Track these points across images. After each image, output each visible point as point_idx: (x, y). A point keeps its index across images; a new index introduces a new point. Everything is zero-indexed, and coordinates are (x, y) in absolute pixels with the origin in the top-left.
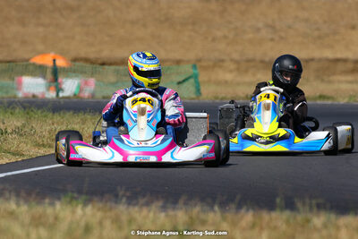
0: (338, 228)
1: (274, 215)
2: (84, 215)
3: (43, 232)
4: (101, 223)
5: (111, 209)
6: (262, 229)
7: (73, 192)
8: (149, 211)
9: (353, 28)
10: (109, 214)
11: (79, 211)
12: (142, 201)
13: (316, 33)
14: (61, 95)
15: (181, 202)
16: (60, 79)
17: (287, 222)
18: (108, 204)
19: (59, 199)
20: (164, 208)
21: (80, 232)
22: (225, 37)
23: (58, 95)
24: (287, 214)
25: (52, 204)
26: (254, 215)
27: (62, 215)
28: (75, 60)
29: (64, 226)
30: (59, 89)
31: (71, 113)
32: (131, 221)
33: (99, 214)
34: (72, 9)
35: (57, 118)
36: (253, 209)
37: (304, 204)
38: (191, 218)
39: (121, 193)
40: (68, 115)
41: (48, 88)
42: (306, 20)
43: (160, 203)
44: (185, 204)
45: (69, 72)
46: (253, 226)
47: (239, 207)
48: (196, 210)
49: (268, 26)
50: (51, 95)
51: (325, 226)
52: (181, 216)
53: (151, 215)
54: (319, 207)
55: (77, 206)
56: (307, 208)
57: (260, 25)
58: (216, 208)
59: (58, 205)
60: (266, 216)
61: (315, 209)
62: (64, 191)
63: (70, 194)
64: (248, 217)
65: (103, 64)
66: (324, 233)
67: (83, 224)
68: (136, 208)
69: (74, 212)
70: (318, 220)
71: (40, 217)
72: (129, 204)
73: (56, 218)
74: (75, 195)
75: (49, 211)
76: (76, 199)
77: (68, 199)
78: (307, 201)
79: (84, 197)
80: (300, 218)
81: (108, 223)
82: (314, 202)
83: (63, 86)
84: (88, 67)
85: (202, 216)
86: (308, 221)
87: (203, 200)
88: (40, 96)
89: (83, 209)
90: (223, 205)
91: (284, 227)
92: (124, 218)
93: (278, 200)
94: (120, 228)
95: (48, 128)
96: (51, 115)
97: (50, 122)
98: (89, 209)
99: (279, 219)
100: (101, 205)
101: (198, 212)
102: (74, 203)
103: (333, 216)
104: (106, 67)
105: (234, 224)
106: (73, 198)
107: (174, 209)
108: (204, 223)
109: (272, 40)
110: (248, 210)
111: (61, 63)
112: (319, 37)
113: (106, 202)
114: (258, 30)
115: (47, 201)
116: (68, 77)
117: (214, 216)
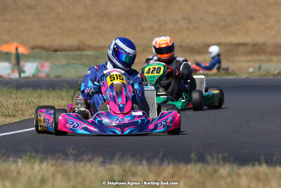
0: (239, 176)
1: (189, 167)
2: (41, 169)
3: (8, 184)
4: (53, 176)
5: (61, 165)
6: (180, 178)
7: (31, 152)
8: (92, 166)
9: (252, 18)
10: (60, 169)
11: (37, 167)
12: (86, 158)
13: (223, 23)
14: (23, 75)
15: (117, 158)
16: (21, 63)
17: (200, 172)
18: (60, 161)
19: (21, 158)
20: (103, 163)
21: (37, 183)
22: (151, 28)
23: (20, 75)
24: (199, 166)
25: (15, 162)
26: (174, 168)
27: (23, 170)
28: (33, 48)
29: (24, 179)
30: (21, 71)
31: (31, 89)
32: (77, 174)
33: (52, 169)
34: (30, 7)
35: (20, 94)
36: (173, 162)
37: (213, 157)
38: (124, 170)
39: (70, 152)
40: (28, 91)
41: (13, 71)
42: (214, 14)
43: (101, 160)
44: (119, 159)
45: (29, 57)
46: (173, 176)
47: (162, 161)
48: (128, 164)
49: (184, 18)
50: (15, 75)
51: (229, 175)
52: (116, 168)
53: (93, 169)
54: (225, 160)
55: (35, 162)
56: (215, 161)
57: (179, 17)
58: (144, 162)
59: (20, 163)
60: (183, 168)
61: (221, 161)
62: (25, 151)
63: (29, 154)
64: (169, 169)
65: (56, 51)
66: (229, 180)
67: (39, 177)
68: (82, 164)
69: (32, 168)
70: (224, 170)
71: (6, 172)
72: (76, 160)
73: (18, 173)
74: (34, 154)
75: (13, 167)
76: (34, 157)
77: (28, 158)
78: (215, 155)
79: (40, 156)
80: (209, 169)
81: (59, 176)
82: (220, 156)
83: (24, 69)
84: (44, 53)
85: (133, 169)
86: (216, 171)
87: (133, 156)
88: (6, 77)
89: (39, 165)
90: (150, 160)
91: (197, 176)
92: (72, 172)
93: (193, 155)
94: (69, 180)
95: (12, 101)
96: (14, 91)
97: (15, 97)
98: (44, 166)
99: (193, 170)
100: (53, 162)
101: (130, 166)
102: (33, 160)
103: (235, 167)
104: (58, 53)
105: (158, 175)
106: (31, 157)
107: (111, 163)
108: (134, 174)
109: (188, 29)
110: (169, 164)
111: (22, 50)
112: (225, 27)
113: (58, 159)
114: (177, 22)
115: (11, 159)
116: (28, 61)
117: (142, 168)
